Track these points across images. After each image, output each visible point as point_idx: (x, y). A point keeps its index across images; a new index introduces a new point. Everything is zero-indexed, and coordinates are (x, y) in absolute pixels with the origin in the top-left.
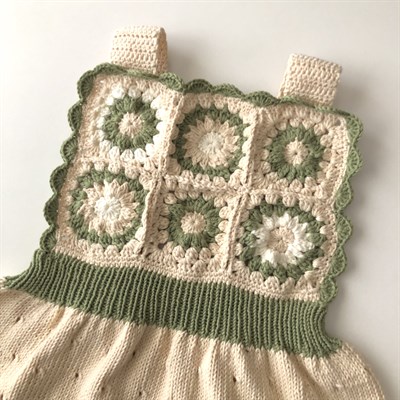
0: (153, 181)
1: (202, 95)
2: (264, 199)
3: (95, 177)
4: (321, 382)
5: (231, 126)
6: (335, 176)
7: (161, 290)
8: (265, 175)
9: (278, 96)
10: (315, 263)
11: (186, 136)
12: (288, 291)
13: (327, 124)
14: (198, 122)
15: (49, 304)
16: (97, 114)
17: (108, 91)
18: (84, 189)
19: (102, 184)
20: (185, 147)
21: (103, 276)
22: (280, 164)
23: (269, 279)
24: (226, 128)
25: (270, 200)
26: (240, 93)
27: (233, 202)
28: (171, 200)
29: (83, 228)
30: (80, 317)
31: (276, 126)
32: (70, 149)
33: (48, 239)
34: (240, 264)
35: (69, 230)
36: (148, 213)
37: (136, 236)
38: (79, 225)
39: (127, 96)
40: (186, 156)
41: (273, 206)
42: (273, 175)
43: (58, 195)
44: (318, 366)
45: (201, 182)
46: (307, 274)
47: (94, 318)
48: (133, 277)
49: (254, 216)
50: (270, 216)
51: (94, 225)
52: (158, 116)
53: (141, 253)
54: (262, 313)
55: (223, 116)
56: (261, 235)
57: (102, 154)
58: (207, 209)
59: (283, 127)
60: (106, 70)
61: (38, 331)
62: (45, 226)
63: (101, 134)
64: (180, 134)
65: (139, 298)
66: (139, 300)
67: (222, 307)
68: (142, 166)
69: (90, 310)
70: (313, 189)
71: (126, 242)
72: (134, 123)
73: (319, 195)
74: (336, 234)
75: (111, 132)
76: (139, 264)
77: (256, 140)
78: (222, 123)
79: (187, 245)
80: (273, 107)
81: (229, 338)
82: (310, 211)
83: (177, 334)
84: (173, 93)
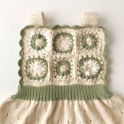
0: (49, 58)
1: (58, 29)
2: (83, 57)
3: (31, 60)
4: (110, 106)
5: (68, 37)
6: (102, 46)
7: (58, 89)
8: (81, 50)
9: (80, 25)
10: (101, 72)
11: (56, 43)
12: (95, 82)
13: (97, 31)
14: (59, 38)
15: (26, 101)
16: (28, 41)
17: (30, 34)
18: (29, 65)
19: (34, 62)
20: (56, 46)
21: (40, 89)
22: (85, 46)
23: (89, 80)
24: (67, 38)
26: (70, 27)
27: (74, 59)
28: (55, 63)
29: (31, 76)
30: (36, 103)
31: (82, 35)
32: (22, 53)
33: (21, 82)
34: (80, 77)
35: (27, 78)
36: (50, 68)
37: (47, 75)
38: (29, 76)
39: (36, 34)
40: (57, 49)
41: (86, 58)
42: (84, 49)
43: (21, 68)
44: (108, 102)
45: (63, 56)
46: (99, 76)
47: (40, 102)
48: (49, 88)
49: (81, 62)
50: (85, 61)
51: (34, 75)
52: (46, 38)
53: (50, 80)
54: (89, 90)
55: (65, 34)
56: (84, 67)
57: (32, 53)
58: (67, 63)
60: (28, 27)
61: (24, 110)
62: (20, 78)
63: (30, 47)
64: (54, 43)
65: (52, 93)
66: (52, 94)
67: (77, 91)
68: (45, 54)
69: (39, 100)
70: (96, 51)
71: (45, 78)
72: (40, 42)
73: (98, 52)
74: (105, 63)
75: (33, 46)
76: (50, 84)
77: (77, 40)
78: (66, 37)
79: (63, 75)
80: (80, 29)
81: (81, 99)
82: (97, 58)
83: (66, 102)
84: (50, 30)
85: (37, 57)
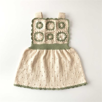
0: (44, 32)
1: (48, 20)
4: (69, 52)
6: (67, 27)
7: (48, 45)
9: (58, 18)
10: (66, 39)
11: (47, 26)
12: (64, 43)
13: (65, 21)
14: (48, 23)
15: (35, 50)
16: (35, 25)
17: (36, 22)
19: (38, 34)
21: (41, 45)
22: (60, 27)
23: (61, 42)
24: (52, 24)
25: (59, 32)
26: (53, 19)
27: (55, 33)
28: (47, 34)
30: (39, 50)
31: (58, 22)
32: (32, 30)
33: (32, 42)
34: (57, 40)
35: (35, 41)
36: (45, 36)
37: (44, 40)
38: (36, 40)
39: (38, 22)
40: (48, 28)
42: (59, 29)
43: (32, 36)
45: (50, 31)
46: (66, 40)
47: (41, 50)
48: (44, 45)
49: (58, 34)
50: (60, 34)
51: (38, 39)
52: (43, 24)
54: (61, 46)
55: (51, 22)
56: (59, 36)
57: (37, 30)
58: (52, 35)
59: (59, 22)
60: (35, 19)
61: (34, 53)
62: (32, 40)
63: (36, 27)
65: (46, 47)
67: (56, 46)
68: (42, 30)
71: (42, 41)
72: (40, 25)
73: (65, 30)
74: (68, 35)
75: (37, 27)
76: (45, 43)
77: (56, 25)
79: (50, 40)
80: (58, 20)
81: (57, 49)
83: (51, 50)
84: (45, 20)
85: (39, 32)
